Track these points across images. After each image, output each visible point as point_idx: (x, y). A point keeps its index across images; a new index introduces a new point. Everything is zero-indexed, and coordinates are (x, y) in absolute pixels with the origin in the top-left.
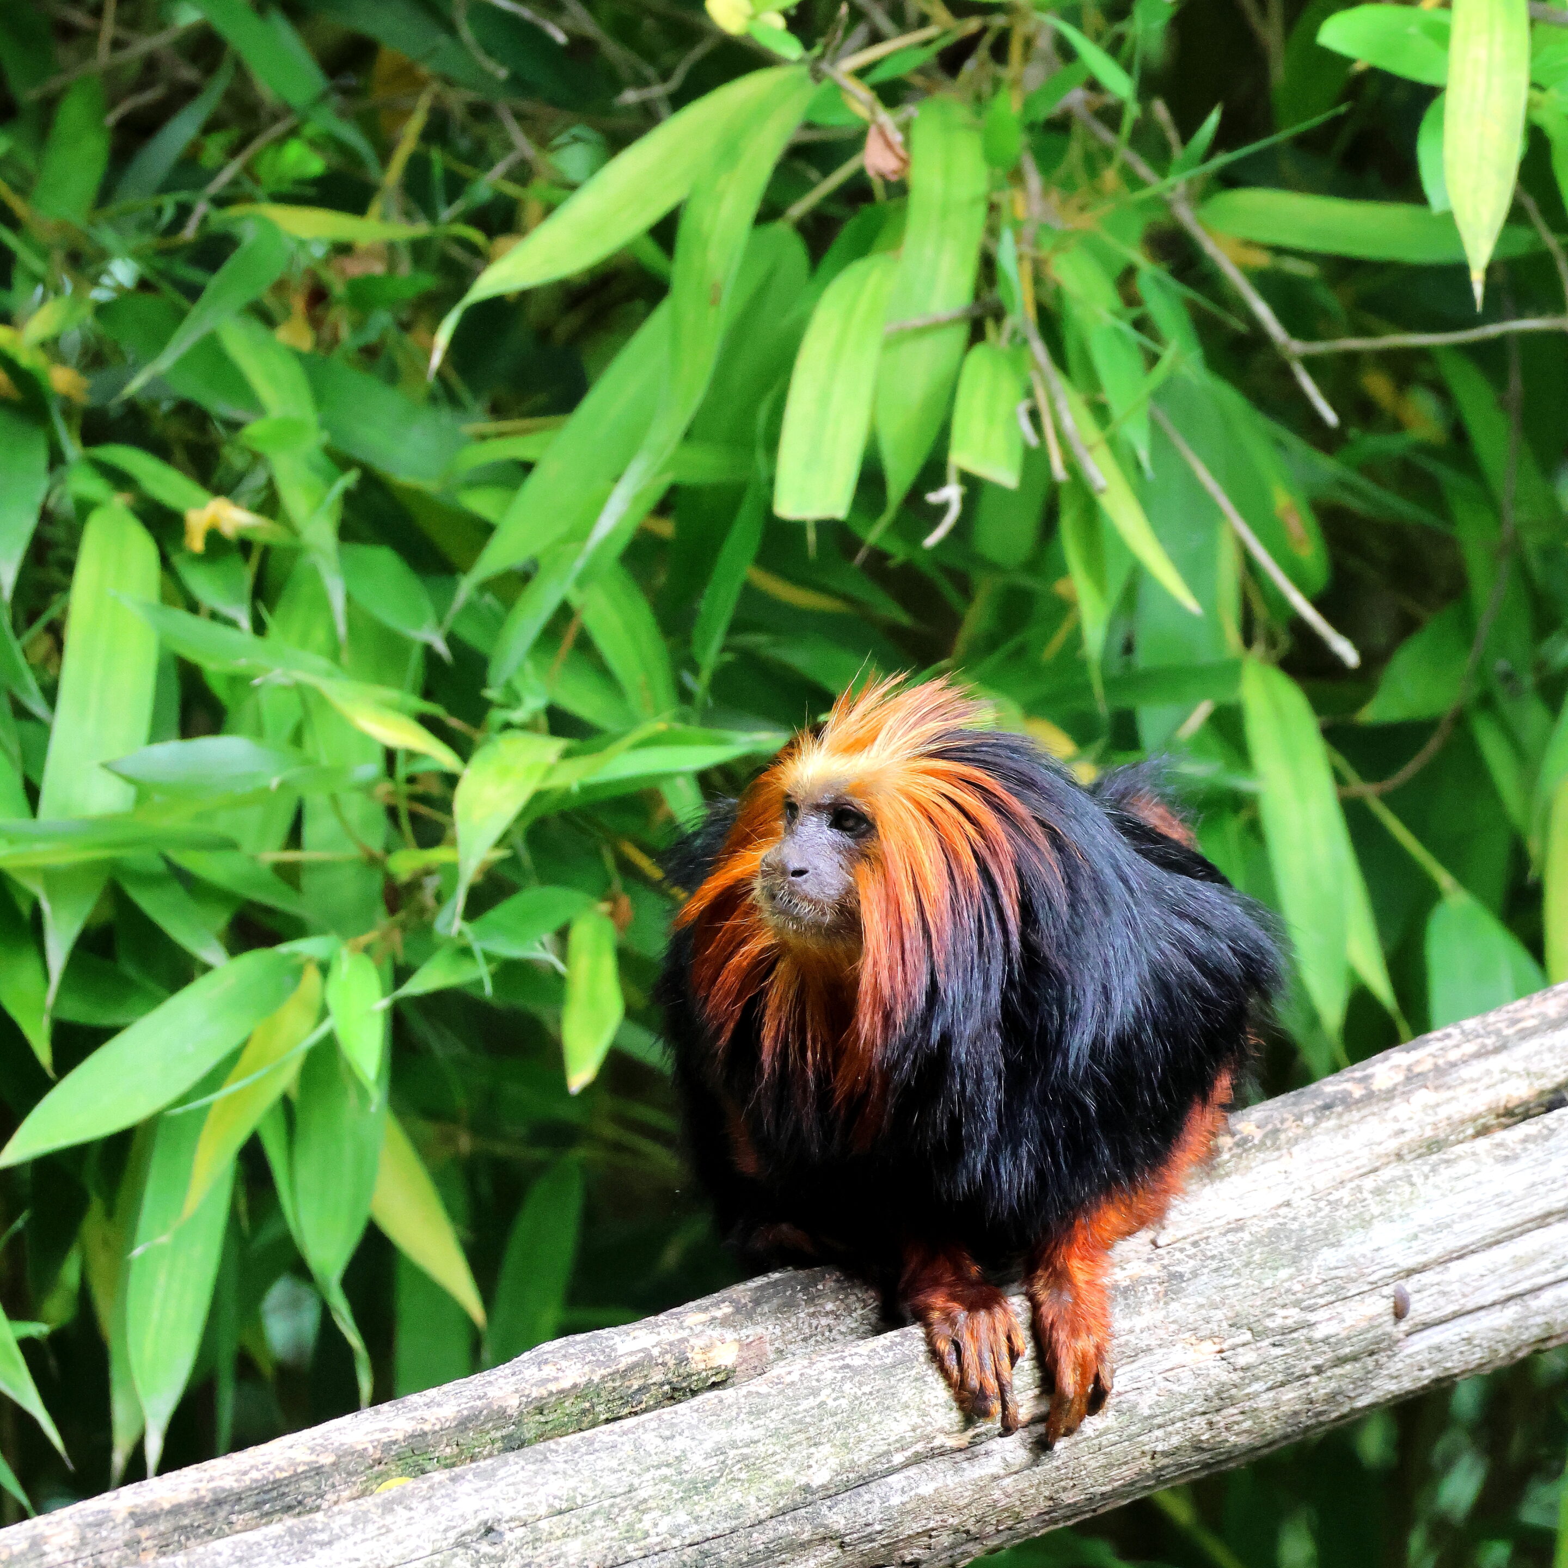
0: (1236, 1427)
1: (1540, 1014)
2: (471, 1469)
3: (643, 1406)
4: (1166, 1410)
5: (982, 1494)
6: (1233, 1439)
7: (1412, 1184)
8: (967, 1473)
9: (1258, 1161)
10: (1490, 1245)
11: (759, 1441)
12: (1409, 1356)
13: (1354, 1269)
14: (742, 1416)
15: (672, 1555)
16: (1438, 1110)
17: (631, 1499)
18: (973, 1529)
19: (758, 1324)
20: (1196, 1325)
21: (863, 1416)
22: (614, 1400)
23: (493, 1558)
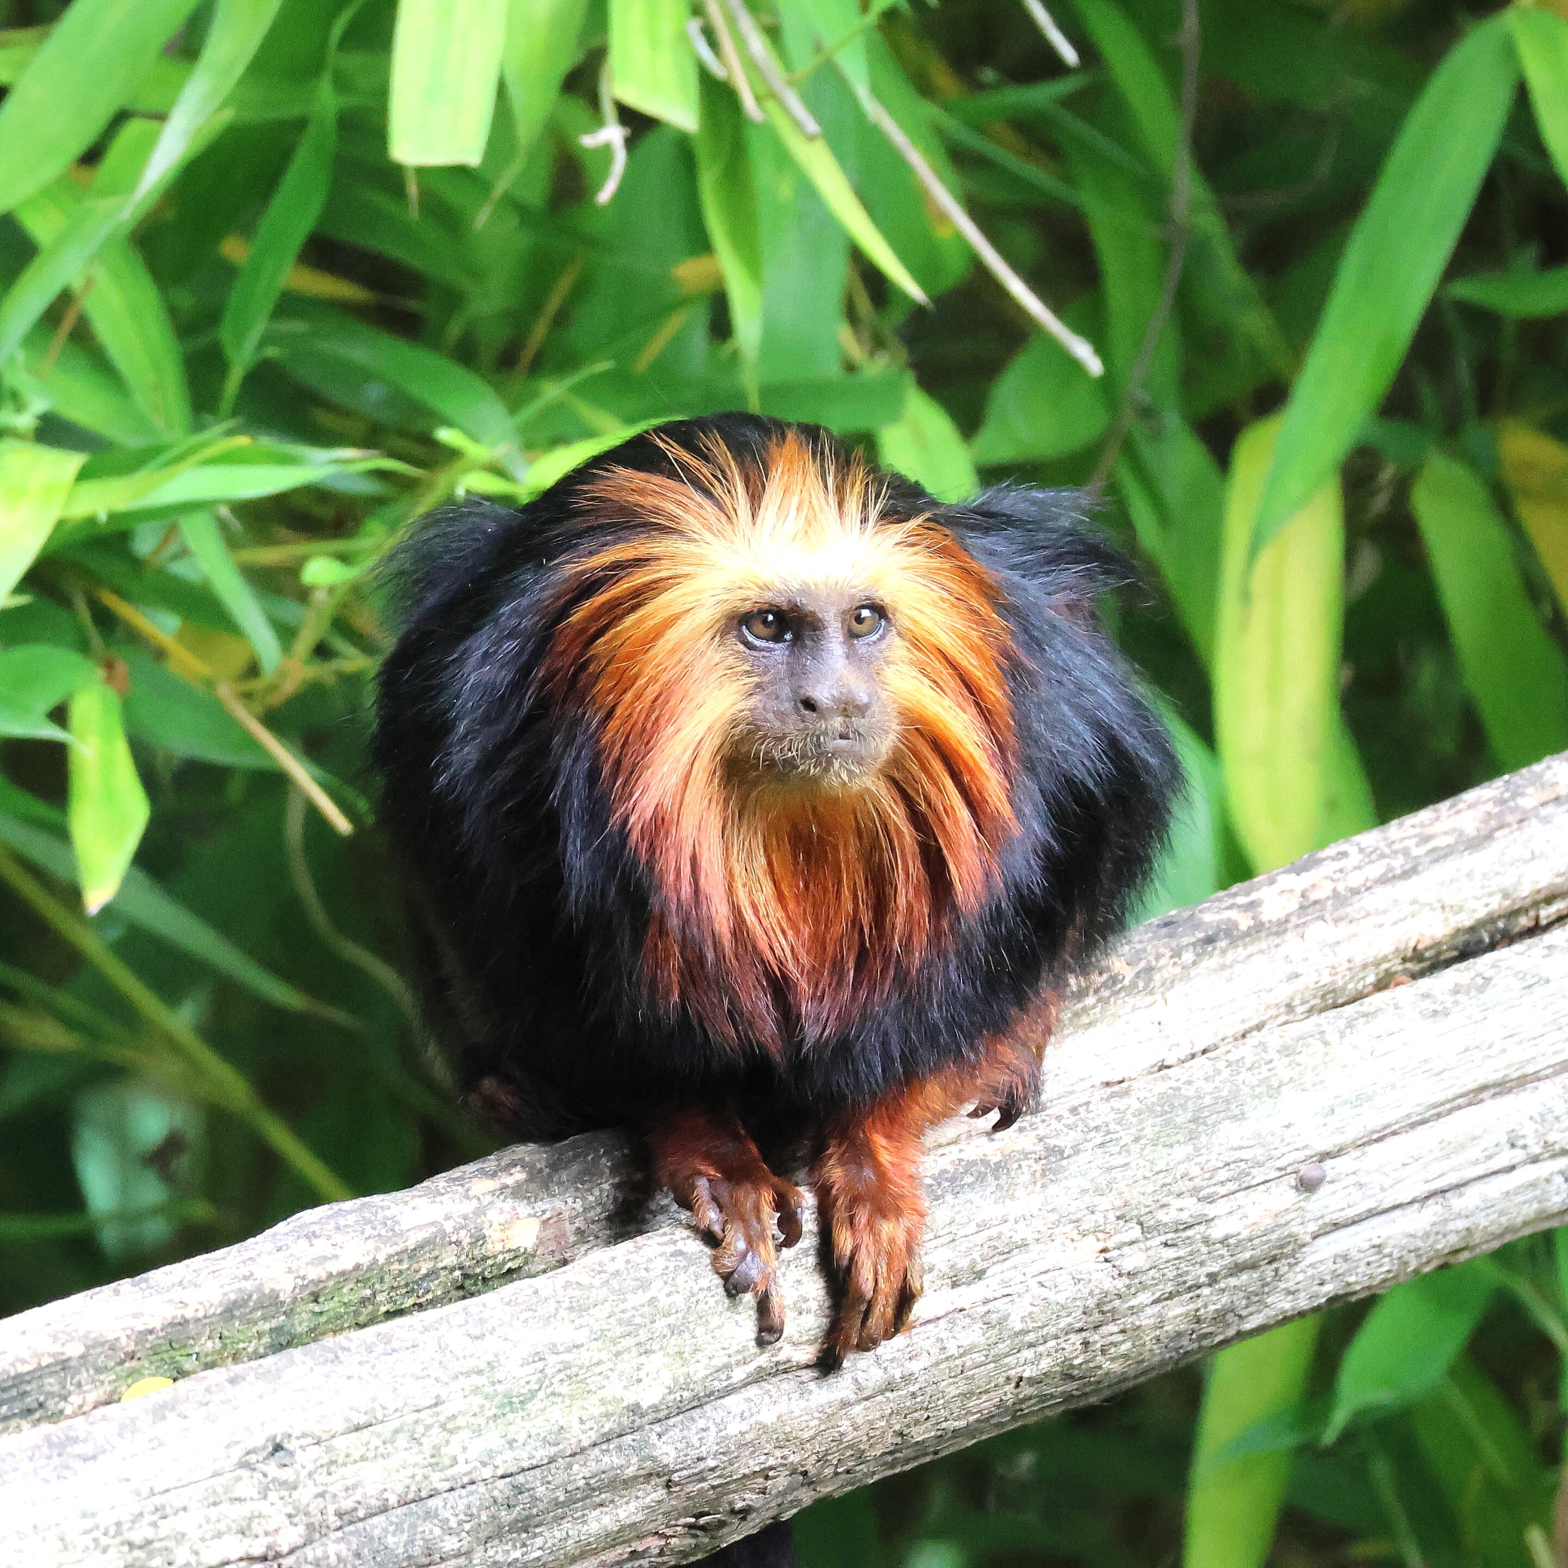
0: (1113, 1350)
1: (1454, 830)
2: (252, 1368)
3: (430, 1296)
4: (1040, 1324)
5: (829, 1425)
6: (1107, 1365)
7: (1326, 1043)
8: (812, 1397)
9: (1128, 1007)
10: (1413, 1125)
11: (582, 1345)
12: (1312, 1265)
13: (1261, 1150)
14: (562, 1313)
15: (482, 1489)
16: (1337, 949)
17: (438, 1414)
18: (812, 1471)
19: (554, 1196)
20: (1079, 1215)
21: (701, 1318)
22: (398, 1287)
23: (283, 1484)
